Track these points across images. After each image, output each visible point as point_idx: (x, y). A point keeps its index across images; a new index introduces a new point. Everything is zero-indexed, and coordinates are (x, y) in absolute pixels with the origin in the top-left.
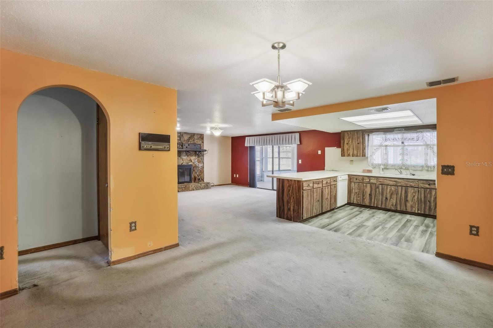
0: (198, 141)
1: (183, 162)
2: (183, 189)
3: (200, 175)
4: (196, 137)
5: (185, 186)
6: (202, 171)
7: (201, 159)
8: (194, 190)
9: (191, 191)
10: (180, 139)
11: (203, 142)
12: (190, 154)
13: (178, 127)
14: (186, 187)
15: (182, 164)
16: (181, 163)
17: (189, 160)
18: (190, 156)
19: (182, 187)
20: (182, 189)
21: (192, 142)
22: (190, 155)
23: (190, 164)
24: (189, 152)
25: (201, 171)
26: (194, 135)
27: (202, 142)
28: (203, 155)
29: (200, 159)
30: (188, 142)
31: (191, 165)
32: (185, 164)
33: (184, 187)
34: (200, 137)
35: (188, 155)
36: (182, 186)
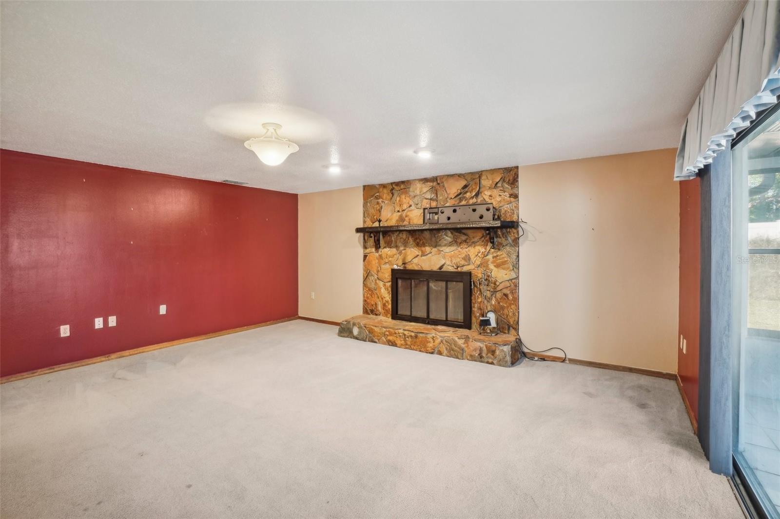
0: (495, 192)
1: (444, 261)
2: (409, 343)
3: (503, 308)
4: (485, 182)
5: (413, 334)
6: (511, 297)
7: (509, 254)
8: (440, 353)
9: (432, 353)
10: (437, 196)
11: (516, 196)
12: (464, 238)
13: (335, 165)
14: (416, 337)
15: (442, 270)
16: (439, 266)
17: (464, 259)
18: (464, 245)
19: (405, 335)
20: (405, 340)
21: (471, 202)
22: (465, 241)
23: (465, 269)
24: (464, 231)
25: (506, 295)
26: (480, 177)
27: (511, 196)
28: (516, 242)
29: (503, 254)
30: (461, 200)
31: (469, 274)
32: (451, 269)
33: (411, 336)
34: (503, 179)
35: (459, 241)
36: (406, 333)
